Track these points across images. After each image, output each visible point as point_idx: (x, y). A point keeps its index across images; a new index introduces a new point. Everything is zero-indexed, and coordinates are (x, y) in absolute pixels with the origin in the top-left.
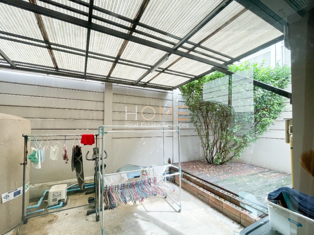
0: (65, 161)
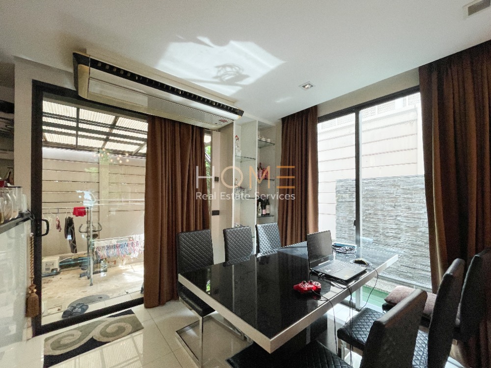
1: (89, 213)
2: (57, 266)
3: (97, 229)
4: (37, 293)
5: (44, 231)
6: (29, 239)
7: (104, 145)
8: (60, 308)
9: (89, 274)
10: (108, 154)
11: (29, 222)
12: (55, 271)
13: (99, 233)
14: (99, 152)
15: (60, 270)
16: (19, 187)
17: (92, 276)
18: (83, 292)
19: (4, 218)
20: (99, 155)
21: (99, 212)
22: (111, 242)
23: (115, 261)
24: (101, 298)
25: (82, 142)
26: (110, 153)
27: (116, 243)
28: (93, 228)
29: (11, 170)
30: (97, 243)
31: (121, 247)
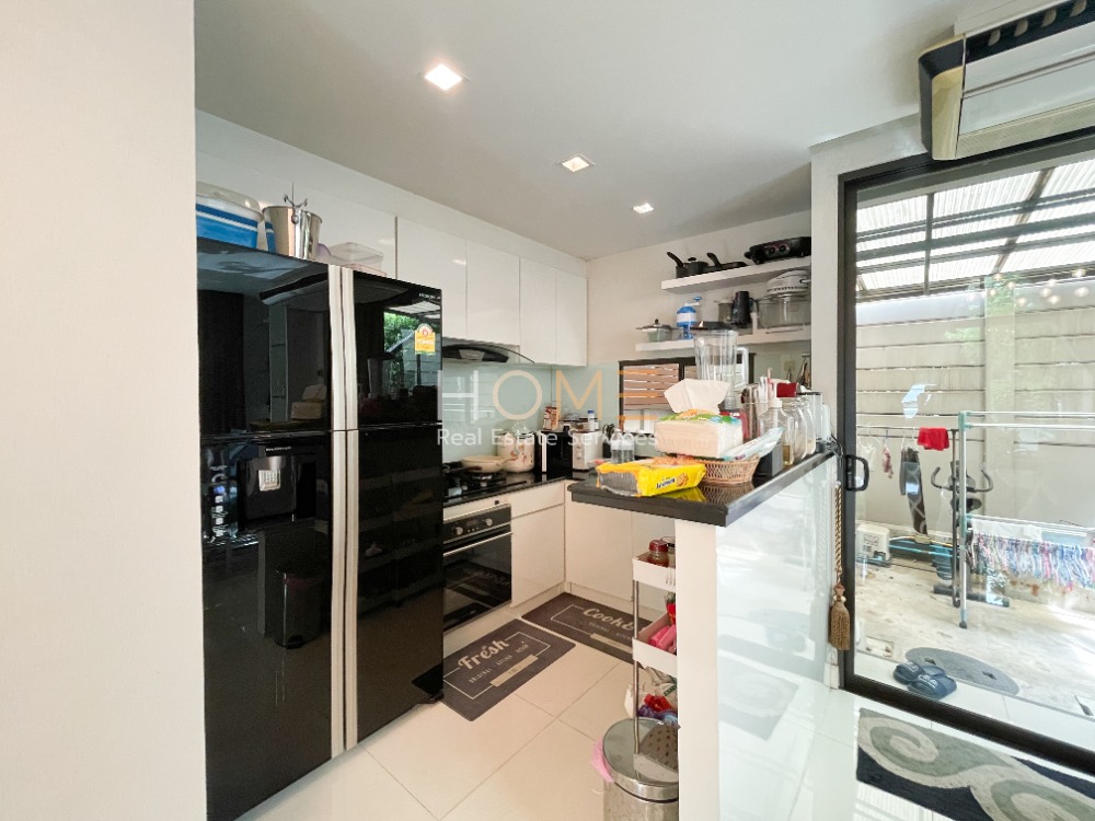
0: (887, 474)
1: (957, 443)
2: (884, 547)
3: (977, 487)
4: (846, 604)
5: (859, 481)
6: (834, 493)
7: (999, 264)
8: (890, 647)
9: (958, 595)
10: (1011, 285)
11: (834, 459)
12: (880, 558)
13: (984, 497)
14: (982, 286)
15: (890, 559)
16: (817, 394)
17: (965, 602)
18: (942, 634)
19: (795, 454)
20: (984, 294)
21: (983, 441)
22: (1022, 530)
23: (1035, 588)
24: (991, 676)
25: (939, 273)
26: (1018, 281)
27: (1040, 540)
28: (968, 482)
29: (808, 359)
30: (979, 524)
31: (1058, 553)
